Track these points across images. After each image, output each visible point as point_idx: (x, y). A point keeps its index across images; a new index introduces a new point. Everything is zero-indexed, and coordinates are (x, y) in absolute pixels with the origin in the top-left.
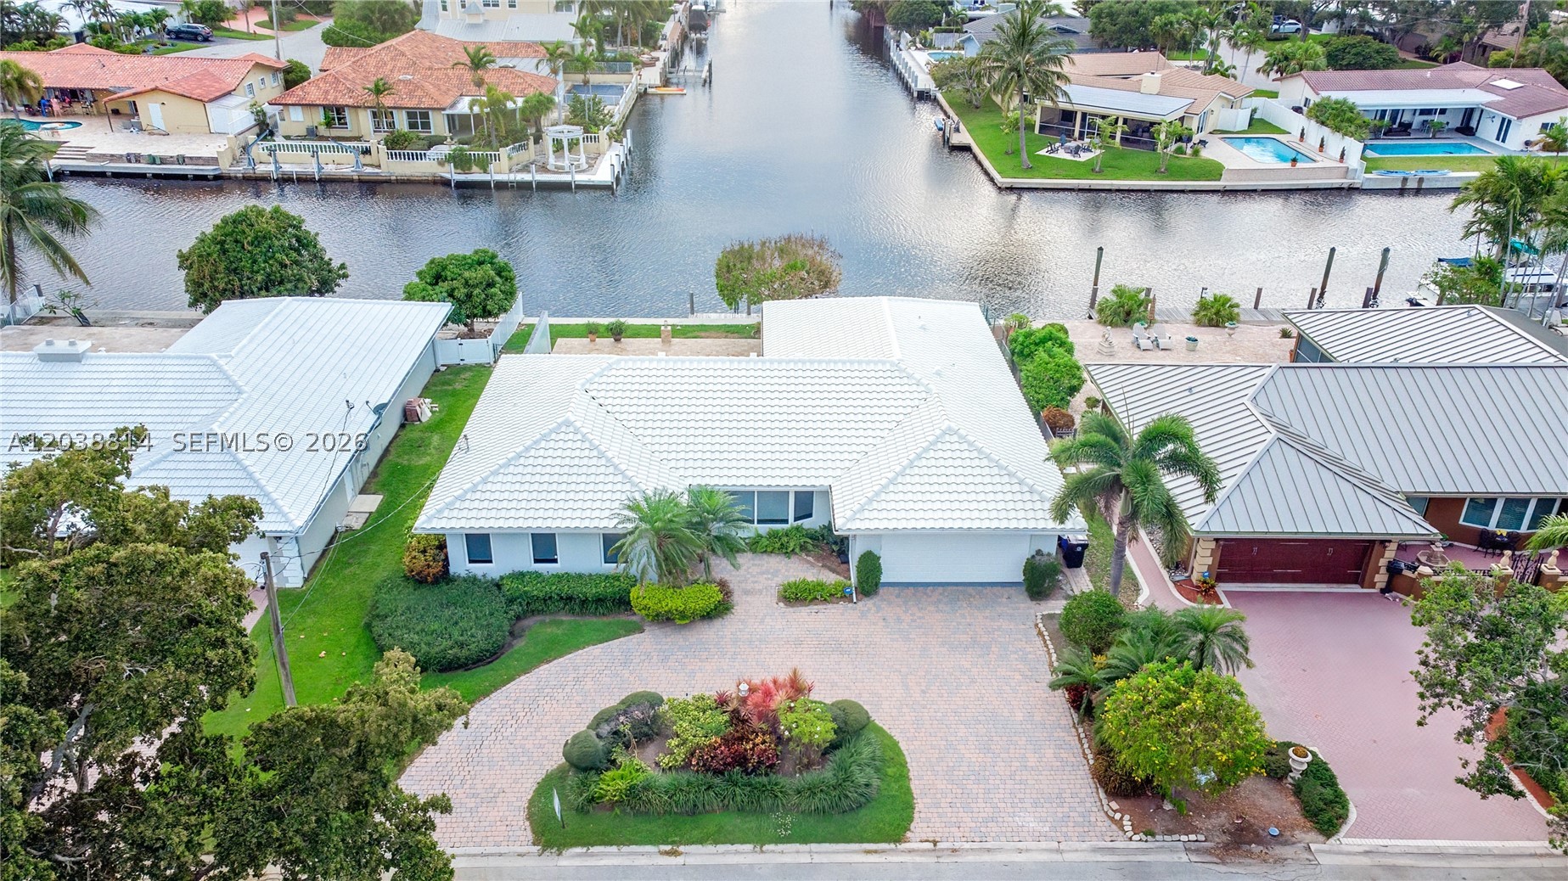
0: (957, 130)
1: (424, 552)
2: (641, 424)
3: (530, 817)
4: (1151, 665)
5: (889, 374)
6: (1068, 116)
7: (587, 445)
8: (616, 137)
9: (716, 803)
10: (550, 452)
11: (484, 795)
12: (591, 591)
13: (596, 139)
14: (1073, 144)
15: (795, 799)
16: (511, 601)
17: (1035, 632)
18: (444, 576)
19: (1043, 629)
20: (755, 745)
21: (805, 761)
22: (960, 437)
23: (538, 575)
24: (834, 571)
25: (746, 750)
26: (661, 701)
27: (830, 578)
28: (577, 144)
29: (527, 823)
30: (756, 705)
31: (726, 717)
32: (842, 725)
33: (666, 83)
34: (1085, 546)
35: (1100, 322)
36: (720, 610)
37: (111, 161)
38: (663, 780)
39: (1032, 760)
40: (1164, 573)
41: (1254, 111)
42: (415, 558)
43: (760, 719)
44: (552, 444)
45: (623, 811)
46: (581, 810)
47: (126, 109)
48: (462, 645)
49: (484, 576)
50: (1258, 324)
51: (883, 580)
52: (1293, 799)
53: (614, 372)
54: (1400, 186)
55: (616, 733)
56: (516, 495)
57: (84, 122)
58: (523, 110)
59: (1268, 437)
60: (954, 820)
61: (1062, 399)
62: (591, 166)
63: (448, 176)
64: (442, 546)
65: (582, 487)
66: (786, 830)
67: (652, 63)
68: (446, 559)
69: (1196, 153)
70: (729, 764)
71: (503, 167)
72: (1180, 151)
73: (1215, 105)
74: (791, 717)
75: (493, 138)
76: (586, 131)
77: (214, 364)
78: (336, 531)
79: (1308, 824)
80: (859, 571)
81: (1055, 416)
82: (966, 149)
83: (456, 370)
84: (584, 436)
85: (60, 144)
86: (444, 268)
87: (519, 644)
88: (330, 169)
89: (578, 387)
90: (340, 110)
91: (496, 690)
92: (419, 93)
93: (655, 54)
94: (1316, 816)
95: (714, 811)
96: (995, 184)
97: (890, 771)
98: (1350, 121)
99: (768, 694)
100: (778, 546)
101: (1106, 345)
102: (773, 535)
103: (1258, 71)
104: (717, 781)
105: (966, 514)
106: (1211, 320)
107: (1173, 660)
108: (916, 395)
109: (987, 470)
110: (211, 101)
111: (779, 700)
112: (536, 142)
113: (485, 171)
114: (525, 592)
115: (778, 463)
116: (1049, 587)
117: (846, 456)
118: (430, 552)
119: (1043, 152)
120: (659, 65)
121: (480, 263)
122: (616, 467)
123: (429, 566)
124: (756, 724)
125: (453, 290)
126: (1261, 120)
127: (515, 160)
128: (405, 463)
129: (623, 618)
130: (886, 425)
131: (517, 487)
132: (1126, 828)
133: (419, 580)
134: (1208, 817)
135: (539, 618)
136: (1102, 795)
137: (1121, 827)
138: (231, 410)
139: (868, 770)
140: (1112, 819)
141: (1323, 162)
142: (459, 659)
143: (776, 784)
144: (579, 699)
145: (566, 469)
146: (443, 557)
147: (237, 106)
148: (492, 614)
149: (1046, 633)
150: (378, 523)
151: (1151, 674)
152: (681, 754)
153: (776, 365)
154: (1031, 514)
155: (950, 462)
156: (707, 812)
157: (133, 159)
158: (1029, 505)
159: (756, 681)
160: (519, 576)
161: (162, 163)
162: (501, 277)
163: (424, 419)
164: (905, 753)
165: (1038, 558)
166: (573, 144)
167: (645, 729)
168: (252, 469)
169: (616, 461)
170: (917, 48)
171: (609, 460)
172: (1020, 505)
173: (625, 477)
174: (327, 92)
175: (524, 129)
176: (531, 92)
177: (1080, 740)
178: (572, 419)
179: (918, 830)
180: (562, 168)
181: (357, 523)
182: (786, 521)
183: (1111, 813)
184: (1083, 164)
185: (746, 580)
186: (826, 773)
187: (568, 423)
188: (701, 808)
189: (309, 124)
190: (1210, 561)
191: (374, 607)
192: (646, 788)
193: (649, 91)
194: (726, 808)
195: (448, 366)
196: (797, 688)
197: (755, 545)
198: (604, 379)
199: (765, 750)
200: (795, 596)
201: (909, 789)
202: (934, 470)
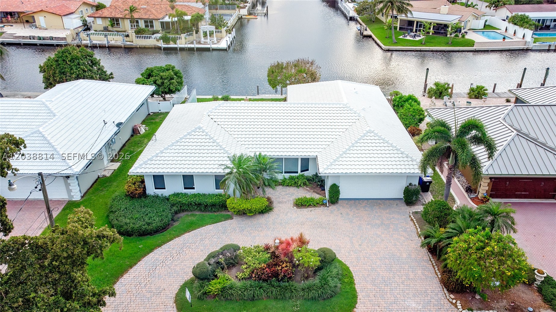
0: (366, 30)
1: (134, 184)
2: (233, 129)
3: (176, 302)
4: (470, 230)
5: (342, 109)
6: (411, 23)
7: (208, 137)
8: (229, 32)
9: (264, 295)
10: (192, 140)
11: (155, 291)
12: (210, 201)
13: (221, 32)
14: (413, 34)
15: (301, 293)
16: (173, 205)
17: (410, 219)
18: (144, 194)
19: (413, 218)
20: (282, 268)
21: (306, 275)
22: (375, 134)
23: (186, 194)
24: (318, 194)
25: (278, 270)
26: (239, 248)
27: (317, 196)
28: (213, 33)
29: (174, 304)
30: (283, 250)
31: (269, 255)
32: (323, 259)
33: (250, 14)
34: (430, 182)
35: (429, 97)
36: (267, 209)
37: (23, 39)
38: (239, 284)
39: (412, 276)
40: (465, 194)
41: (486, 21)
42: (130, 186)
43: (285, 256)
44: (192, 137)
45: (220, 299)
46: (200, 298)
47: (31, 20)
48: (149, 224)
49: (162, 195)
50: (495, 98)
51: (341, 197)
52: (537, 294)
53: (221, 108)
54: (547, 48)
55: (218, 263)
56: (175, 158)
57: (14, 25)
58: (191, 20)
59: (513, 134)
60: (376, 303)
61: (416, 123)
62: (218, 42)
63: (160, 45)
64: (143, 182)
65: (205, 155)
66: (297, 307)
67: (244, 7)
68: (145, 187)
69: (463, 36)
70: (270, 277)
71: (183, 42)
72: (457, 36)
73: (471, 18)
74: (299, 254)
75: (179, 30)
76: (216, 28)
77: (44, 104)
78: (99, 177)
79: (547, 306)
80: (330, 193)
81: (414, 130)
82: (370, 37)
83: (156, 114)
84: (207, 133)
85: (3, 33)
86: (152, 71)
87: (176, 224)
88: (113, 43)
89: (205, 114)
90: (117, 20)
91: (164, 244)
92: (149, 13)
93: (245, 4)
94: (550, 302)
95: (263, 299)
96: (382, 49)
97: (346, 280)
98: (527, 22)
99: (288, 244)
100: (293, 183)
101: (433, 104)
102: (291, 178)
103: (486, 7)
104: (264, 284)
105: (378, 167)
106: (476, 96)
107: (480, 228)
108: (354, 117)
109: (387, 148)
110: (64, 16)
111: (294, 247)
112: (196, 33)
113: (176, 44)
114: (180, 201)
115: (293, 146)
116: (415, 201)
117: (324, 143)
118: (137, 184)
119: (401, 37)
120: (247, 8)
121: (168, 70)
122: (221, 146)
123: (136, 190)
124: (283, 258)
125: (156, 81)
126: (489, 25)
127: (187, 40)
128: (132, 150)
129: (224, 213)
130: (341, 130)
131: (176, 154)
132: (459, 307)
133: (131, 196)
134: (498, 302)
135: (185, 213)
136: (446, 292)
137: (456, 307)
138: (49, 122)
139: (335, 279)
140: (452, 303)
141: (515, 39)
142: (148, 230)
143: (292, 286)
144: (202, 248)
145: (198, 147)
146: (143, 186)
147: (75, 18)
148: (163, 211)
149: (414, 220)
150: (117, 174)
151: (470, 234)
152: (247, 273)
153: (292, 105)
154: (407, 167)
155: (370, 144)
156: (260, 299)
157: (32, 38)
158: (406, 163)
159: (283, 239)
160: (177, 195)
161: (43, 40)
162: (176, 76)
163: (141, 133)
164: (352, 272)
165: (410, 187)
166: (211, 34)
167: (231, 261)
168: (56, 147)
169: (221, 144)
170: (349, 2)
171: (218, 143)
172: (402, 163)
173: (225, 150)
174: (111, 12)
175: (191, 28)
176: (194, 13)
177: (433, 266)
178: (202, 126)
179: (359, 308)
180: (207, 42)
181: (108, 174)
182: (297, 172)
183: (451, 300)
184: (417, 41)
185: (279, 198)
186: (316, 281)
187: (200, 128)
188: (256, 297)
189: (105, 25)
190: (487, 188)
191: (111, 207)
192: (231, 288)
193: (243, 17)
194: (268, 297)
195: (154, 113)
196: (302, 242)
197: (283, 183)
198: (217, 111)
199: (287, 270)
200: (301, 204)
201: (355, 288)
202: (363, 148)
